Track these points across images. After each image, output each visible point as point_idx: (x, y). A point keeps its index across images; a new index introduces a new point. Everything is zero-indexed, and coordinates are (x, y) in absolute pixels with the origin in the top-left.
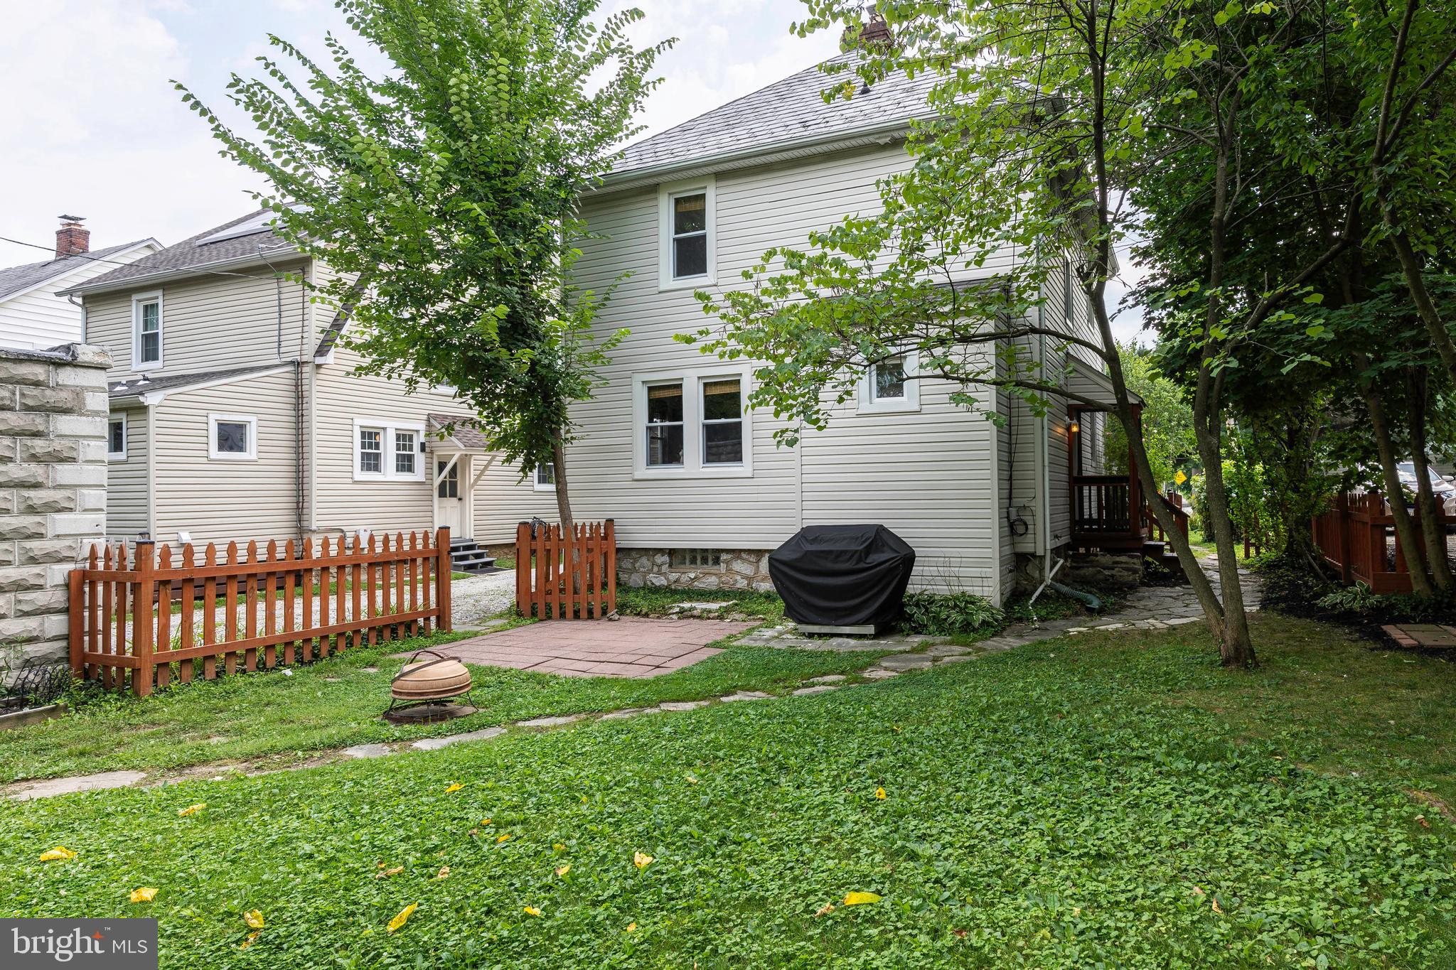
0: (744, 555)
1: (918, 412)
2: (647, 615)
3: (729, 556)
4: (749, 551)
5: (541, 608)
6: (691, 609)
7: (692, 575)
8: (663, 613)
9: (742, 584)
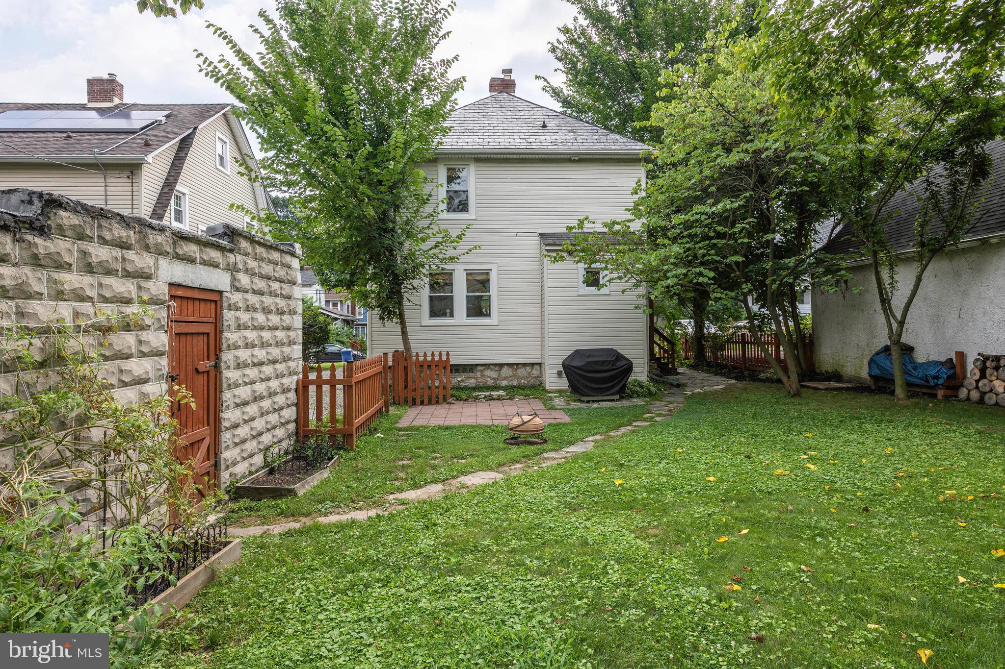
0: (492, 367)
1: (609, 295)
2: (465, 400)
3: (483, 368)
4: (495, 365)
5: (410, 399)
6: (490, 396)
7: (459, 379)
8: (476, 398)
9: (490, 382)
